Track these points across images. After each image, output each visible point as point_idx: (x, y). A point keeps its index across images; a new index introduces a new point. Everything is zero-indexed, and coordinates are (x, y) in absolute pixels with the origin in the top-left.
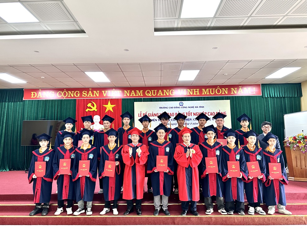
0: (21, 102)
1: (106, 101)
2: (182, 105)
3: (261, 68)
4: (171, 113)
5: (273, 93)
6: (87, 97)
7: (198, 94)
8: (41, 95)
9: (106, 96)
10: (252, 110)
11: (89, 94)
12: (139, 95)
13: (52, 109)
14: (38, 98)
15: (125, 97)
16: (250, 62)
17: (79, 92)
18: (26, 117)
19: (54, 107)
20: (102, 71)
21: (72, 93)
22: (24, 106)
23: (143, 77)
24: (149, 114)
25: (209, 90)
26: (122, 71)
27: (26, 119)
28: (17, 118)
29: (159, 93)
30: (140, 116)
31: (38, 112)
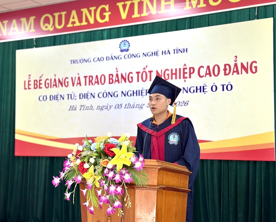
4: (97, 77)
12: (27, 29)
29: (71, 20)
30: (27, 87)
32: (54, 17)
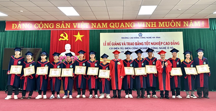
0: (3, 33)
1: (76, 32)
3: (210, 5)
4: (131, 43)
6: (60, 28)
7: (155, 26)
8: (20, 27)
9: (76, 28)
10: (201, 40)
11: (62, 26)
12: (104, 27)
13: (30, 38)
14: (18, 29)
15: (92, 28)
17: (53, 24)
18: (7, 45)
19: (31, 37)
20: (72, 6)
21: (47, 25)
22: (6, 35)
23: (108, 11)
24: (113, 43)
25: (165, 23)
26: (89, 6)
29: (121, 25)
30: (105, 44)
31: (17, 41)
32: (115, 24)
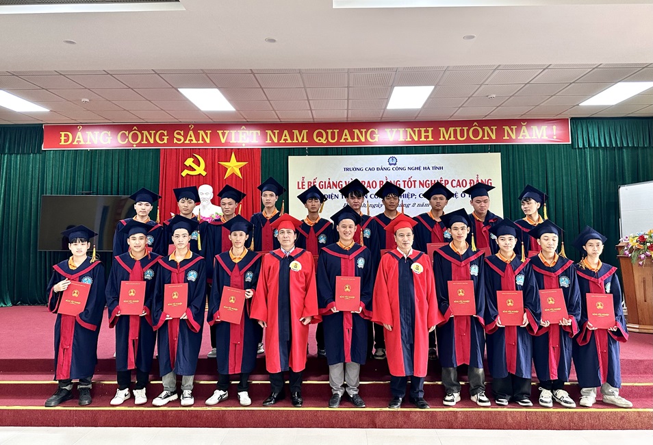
0: (38, 155)
1: (226, 154)
2: (394, 162)
3: (571, 84)
4: (369, 182)
5: (596, 138)
6: (183, 144)
7: (430, 139)
8: (81, 139)
9: (227, 143)
10: (549, 175)
11: (188, 138)
12: (300, 140)
13: (107, 171)
14: (75, 146)
15: (269, 144)
16: (547, 70)
17: (165, 133)
18: (49, 186)
19: (110, 166)
20: (217, 87)
21: (150, 134)
22: (44, 163)
23: (308, 100)
24: (321, 183)
25: (455, 131)
26: (261, 87)
27: (49, 191)
28: (29, 190)
29: (344, 137)
30: (301, 186)
31: (74, 177)
32: (327, 133)
